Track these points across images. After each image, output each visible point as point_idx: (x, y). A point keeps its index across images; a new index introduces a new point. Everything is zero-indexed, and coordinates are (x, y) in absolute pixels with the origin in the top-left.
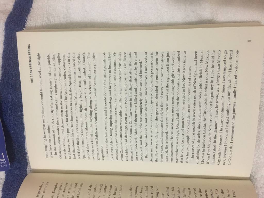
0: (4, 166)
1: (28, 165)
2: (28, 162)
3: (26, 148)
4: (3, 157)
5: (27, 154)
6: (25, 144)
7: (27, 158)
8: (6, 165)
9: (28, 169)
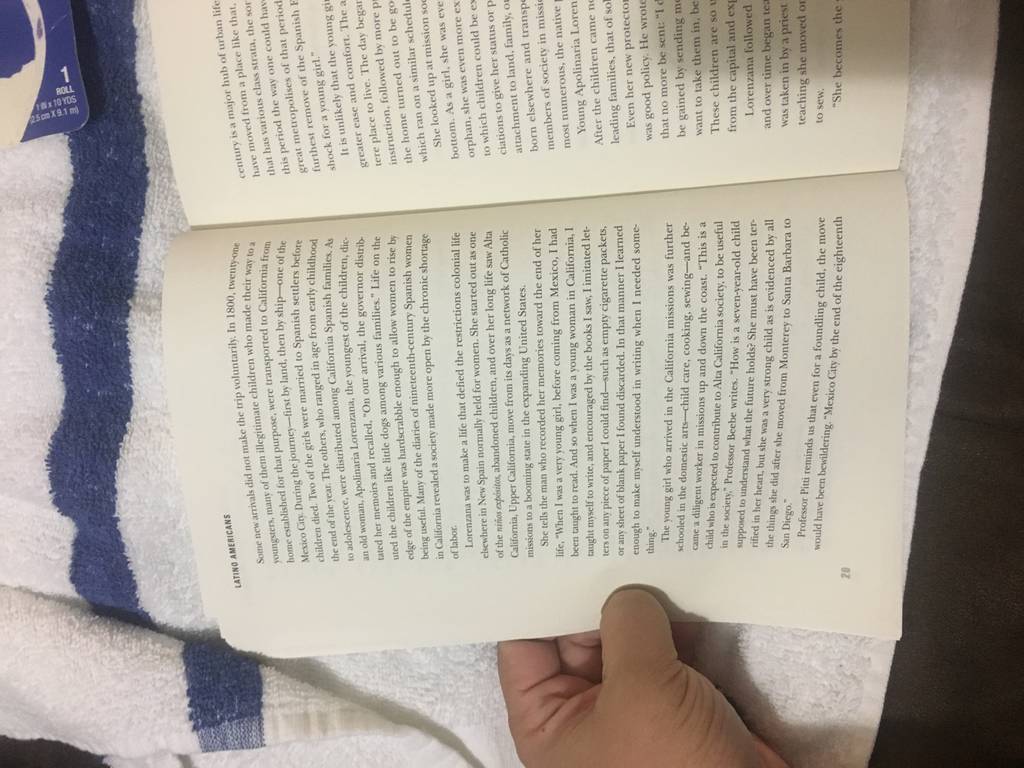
0: (68, 112)
1: (146, 135)
2: (146, 124)
3: (137, 78)
4: (67, 81)
5: (143, 103)
6: (137, 65)
7: (143, 112)
8: (75, 110)
9: (149, 149)
